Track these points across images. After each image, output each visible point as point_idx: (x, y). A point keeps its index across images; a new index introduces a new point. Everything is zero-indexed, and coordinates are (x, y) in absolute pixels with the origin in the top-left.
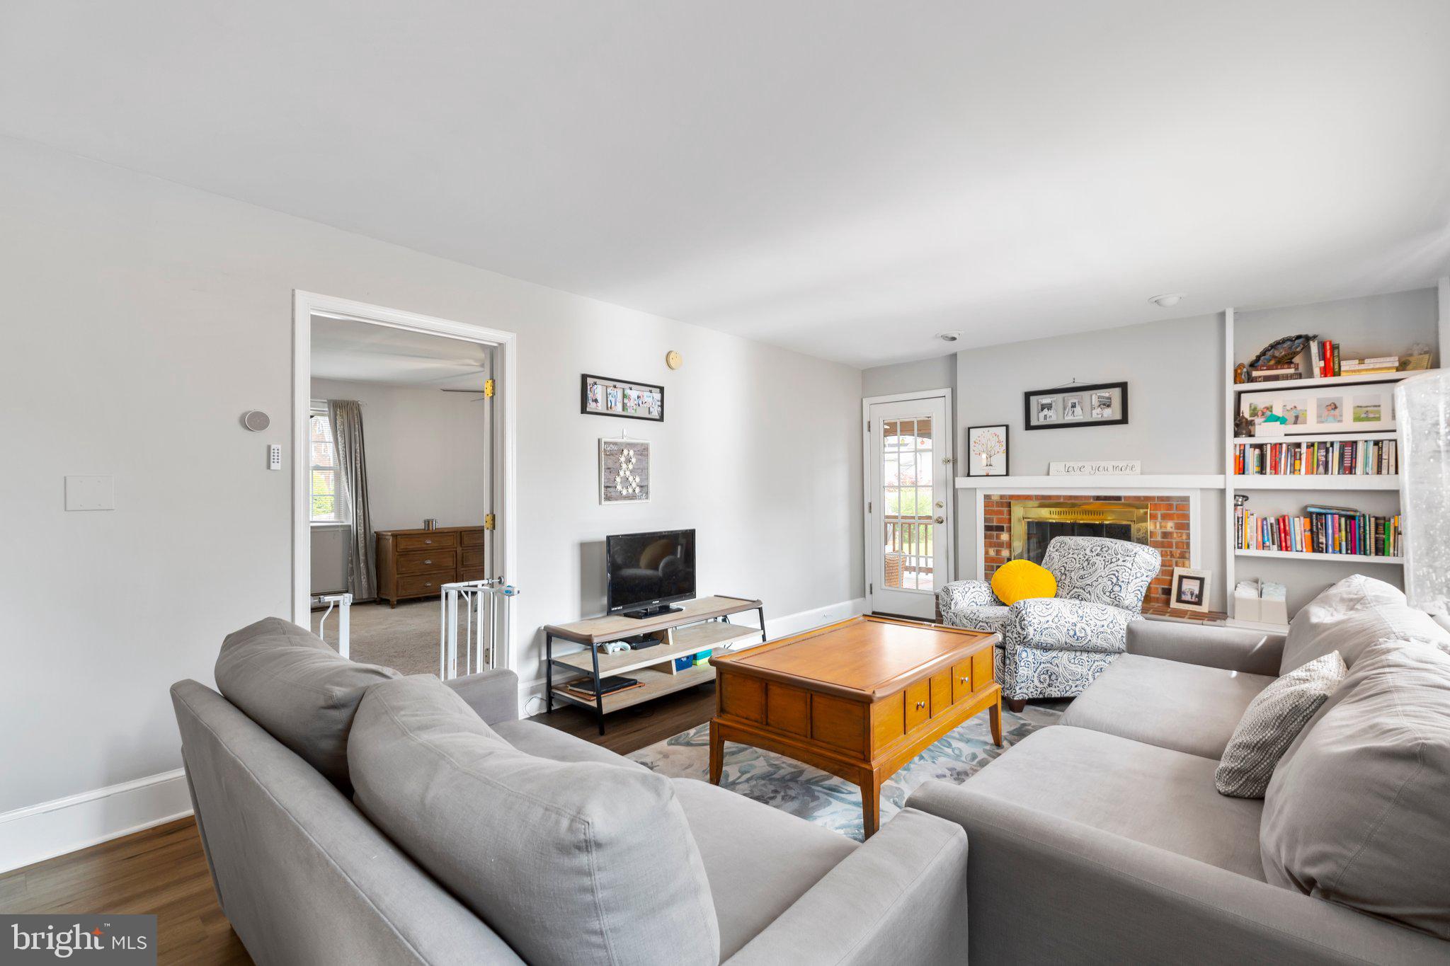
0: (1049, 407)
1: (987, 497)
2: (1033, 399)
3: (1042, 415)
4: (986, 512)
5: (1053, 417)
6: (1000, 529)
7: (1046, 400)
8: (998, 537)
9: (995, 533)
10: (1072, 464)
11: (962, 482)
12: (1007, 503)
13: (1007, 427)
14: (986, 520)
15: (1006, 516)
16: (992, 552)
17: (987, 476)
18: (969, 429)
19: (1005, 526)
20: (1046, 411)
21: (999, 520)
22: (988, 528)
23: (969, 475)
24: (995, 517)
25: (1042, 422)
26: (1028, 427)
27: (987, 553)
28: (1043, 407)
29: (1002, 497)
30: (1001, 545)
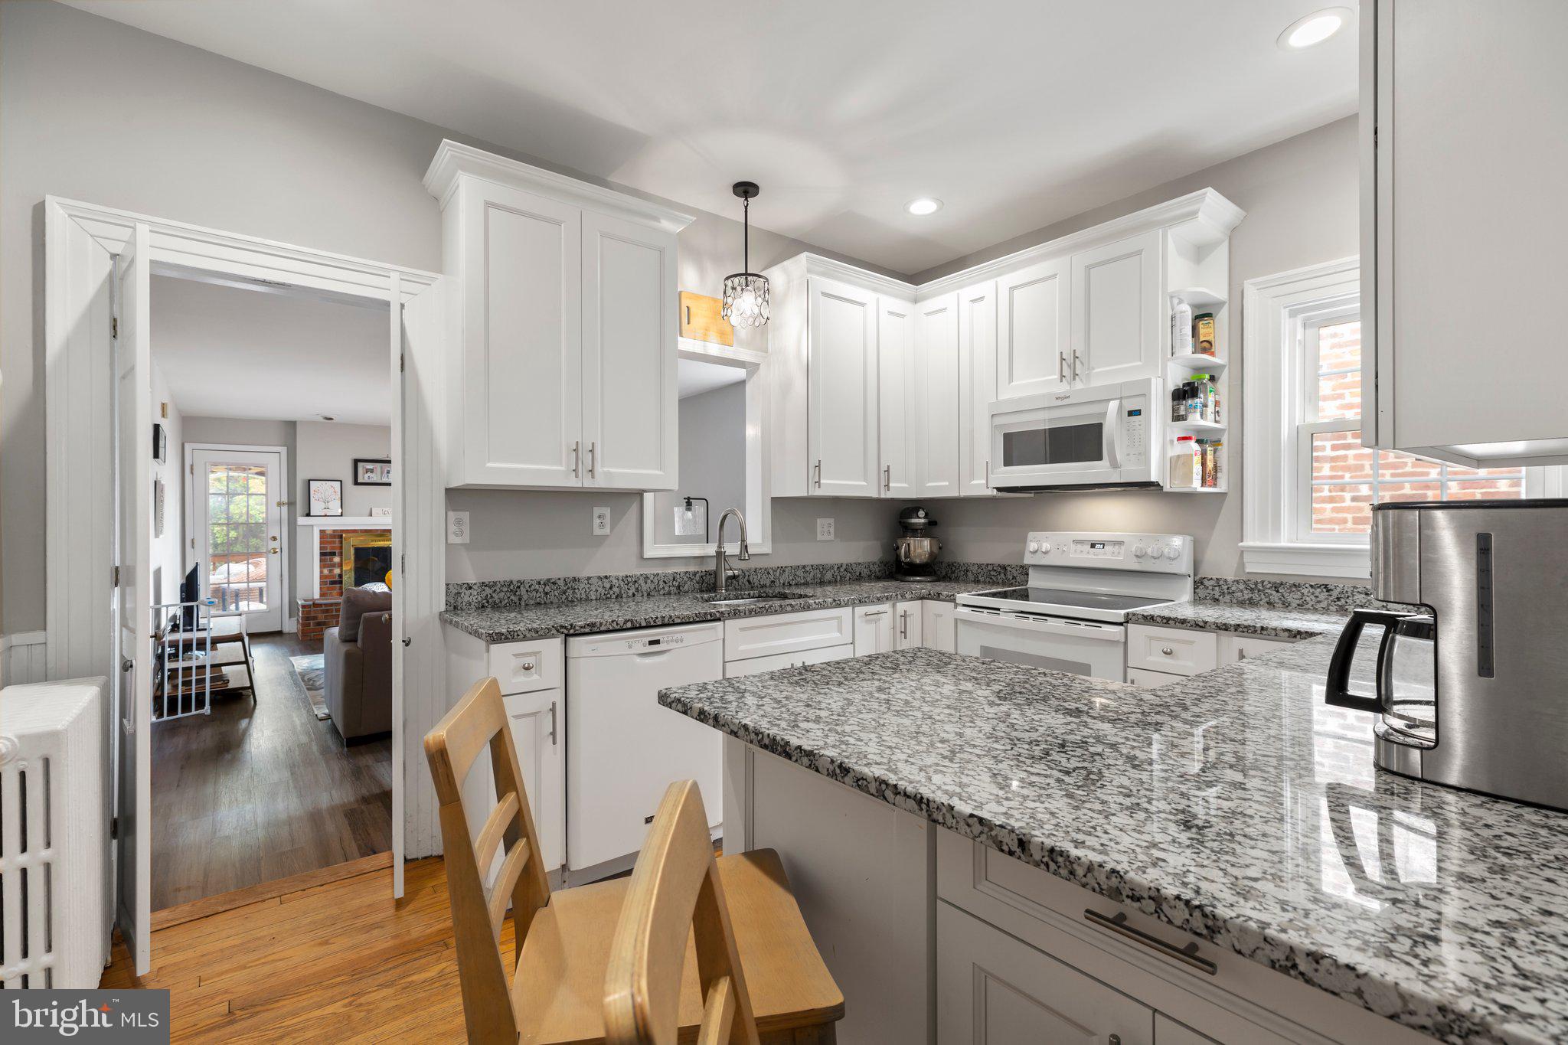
0: (372, 471)
1: (322, 532)
2: (360, 465)
3: (366, 476)
4: (321, 543)
5: (375, 478)
6: (334, 554)
7: (370, 466)
8: (331, 560)
9: (328, 557)
10: (385, 509)
11: (302, 521)
12: (339, 535)
13: (341, 481)
14: (321, 548)
15: (337, 545)
16: (326, 572)
17: (326, 516)
18: (309, 481)
19: (337, 551)
20: (369, 474)
21: (332, 548)
22: (322, 554)
23: (308, 515)
24: (329, 546)
25: (366, 480)
26: (356, 483)
27: (321, 572)
28: (367, 471)
29: (334, 531)
30: (334, 565)
